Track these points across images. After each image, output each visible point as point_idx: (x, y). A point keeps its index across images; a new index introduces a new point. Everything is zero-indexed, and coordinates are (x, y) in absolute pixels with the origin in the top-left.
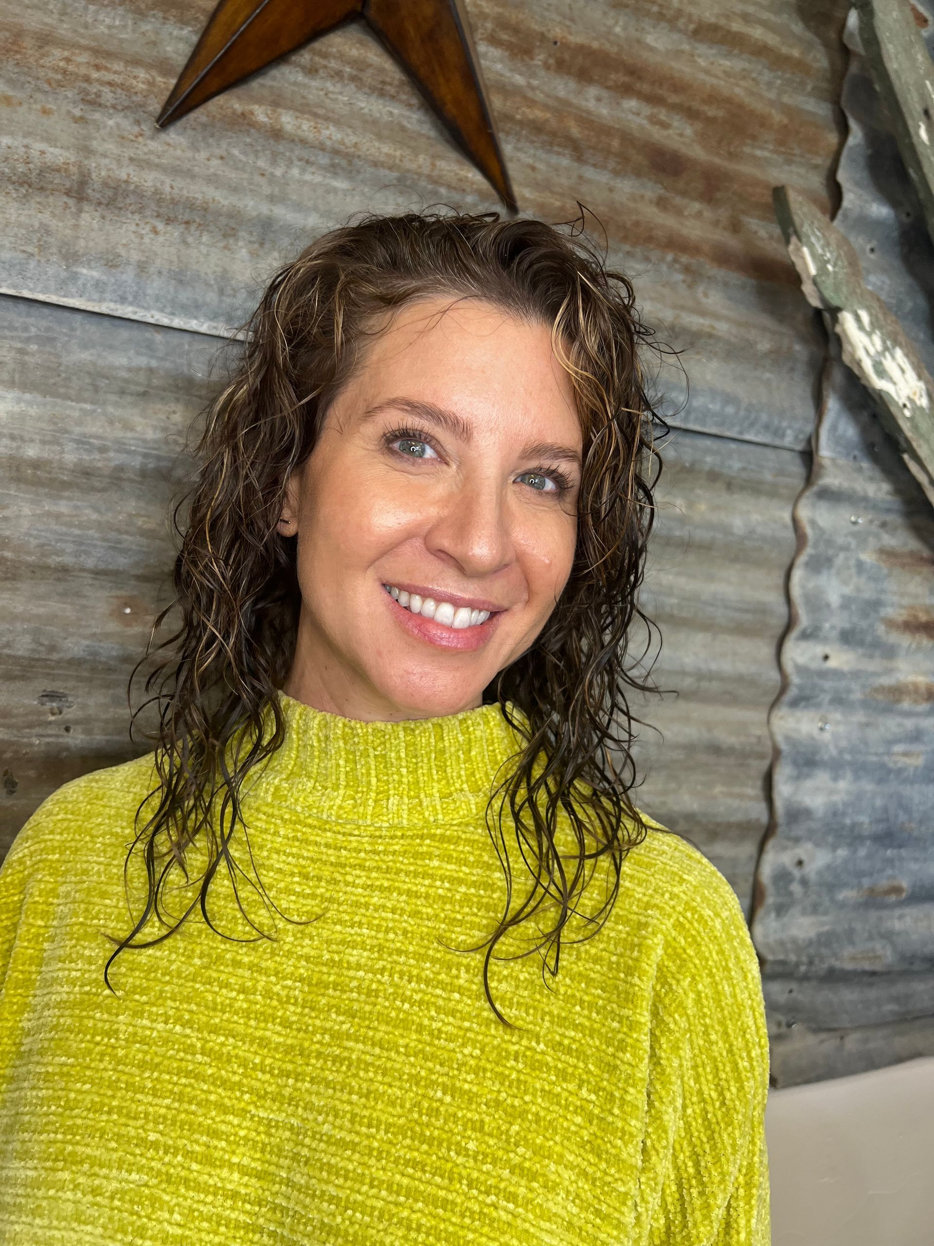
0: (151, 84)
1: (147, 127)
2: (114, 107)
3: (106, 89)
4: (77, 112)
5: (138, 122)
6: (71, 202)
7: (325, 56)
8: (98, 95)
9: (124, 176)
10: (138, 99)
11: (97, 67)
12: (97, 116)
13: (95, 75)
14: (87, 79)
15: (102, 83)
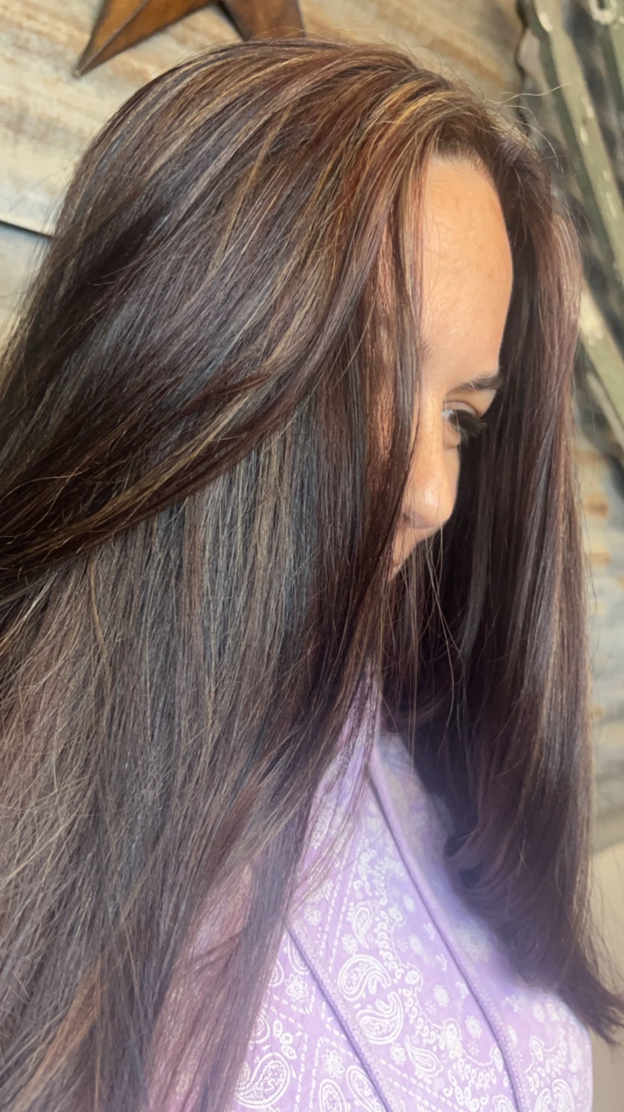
0: (71, 36)
1: (64, 74)
2: (39, 53)
3: (34, 38)
4: (9, 54)
5: (57, 69)
6: (10, 134)
7: (194, 29)
8: (27, 41)
9: (55, 115)
10: (60, 48)
11: (29, 17)
12: (24, 59)
13: (26, 23)
14: (20, 26)
15: (31, 30)
